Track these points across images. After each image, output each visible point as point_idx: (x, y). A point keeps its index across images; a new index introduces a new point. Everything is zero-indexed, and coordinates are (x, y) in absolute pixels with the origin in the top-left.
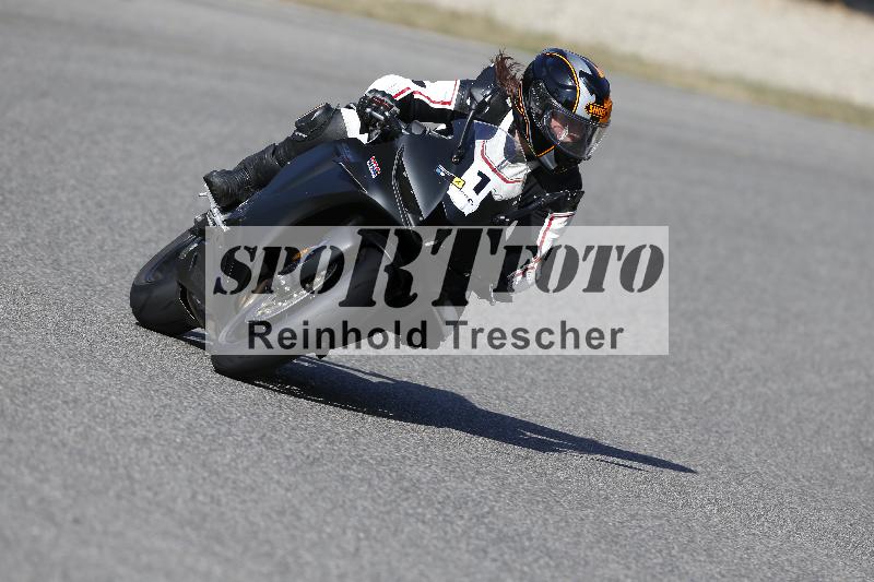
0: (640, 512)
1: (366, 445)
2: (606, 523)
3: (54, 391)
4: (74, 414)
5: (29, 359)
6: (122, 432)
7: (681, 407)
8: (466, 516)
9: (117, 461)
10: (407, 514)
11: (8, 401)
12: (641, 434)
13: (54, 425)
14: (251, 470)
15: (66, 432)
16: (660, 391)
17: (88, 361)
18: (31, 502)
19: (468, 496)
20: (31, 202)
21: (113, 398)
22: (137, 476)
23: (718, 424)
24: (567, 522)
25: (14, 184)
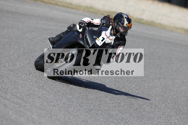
0: (161, 121)
1: (102, 107)
2: (154, 123)
3: (35, 95)
4: (39, 100)
5: (29, 88)
6: (49, 104)
7: (170, 99)
8: (123, 122)
9: (48, 110)
10: (111, 122)
11: (25, 97)
12: (161, 104)
13: (35, 102)
14: (77, 112)
15: (37, 104)
16: (165, 95)
17: (42, 89)
18: (30, 119)
19: (124, 118)
20: (30, 54)
21: (48, 96)
22: (53, 113)
23: (178, 102)
24: (145, 123)
25: (26, 51)
